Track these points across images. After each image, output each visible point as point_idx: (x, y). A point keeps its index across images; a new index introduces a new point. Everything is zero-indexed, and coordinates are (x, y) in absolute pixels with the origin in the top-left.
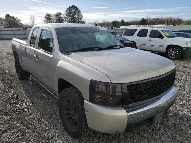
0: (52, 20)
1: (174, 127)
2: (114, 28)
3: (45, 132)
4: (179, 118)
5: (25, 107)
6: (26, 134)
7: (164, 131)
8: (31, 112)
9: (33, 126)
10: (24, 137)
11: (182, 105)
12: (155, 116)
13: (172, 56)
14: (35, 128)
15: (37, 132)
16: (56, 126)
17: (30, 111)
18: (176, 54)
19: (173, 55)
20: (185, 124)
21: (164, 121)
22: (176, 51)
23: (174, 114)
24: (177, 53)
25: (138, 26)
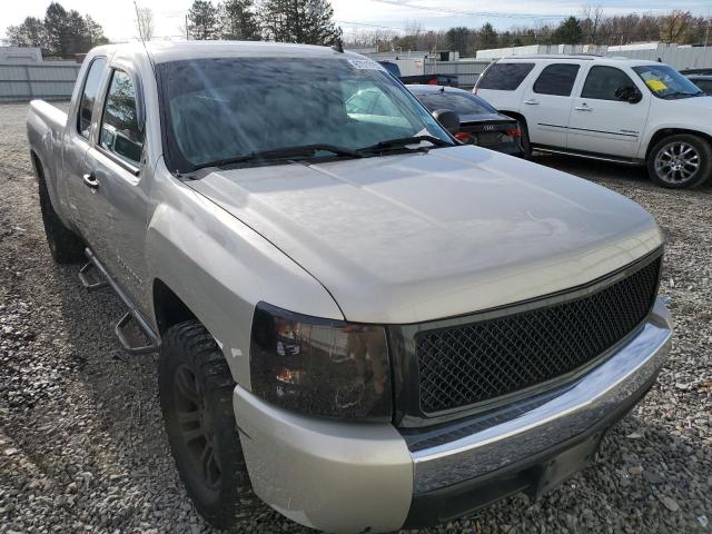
0: (216, 26)
1: (638, 495)
2: (454, 56)
3: (106, 490)
4: (668, 456)
5: (53, 376)
6: (27, 497)
7: (596, 514)
8: (69, 399)
9: (63, 461)
10: (18, 507)
11: (687, 394)
12: (550, 462)
13: (670, 176)
14: (69, 472)
15: (73, 492)
16: (153, 467)
17: (65, 398)
18: (687, 167)
19: (678, 173)
20: (687, 486)
21: (600, 466)
22: (692, 154)
23: (647, 437)
24: (695, 161)
25: (545, 47)
